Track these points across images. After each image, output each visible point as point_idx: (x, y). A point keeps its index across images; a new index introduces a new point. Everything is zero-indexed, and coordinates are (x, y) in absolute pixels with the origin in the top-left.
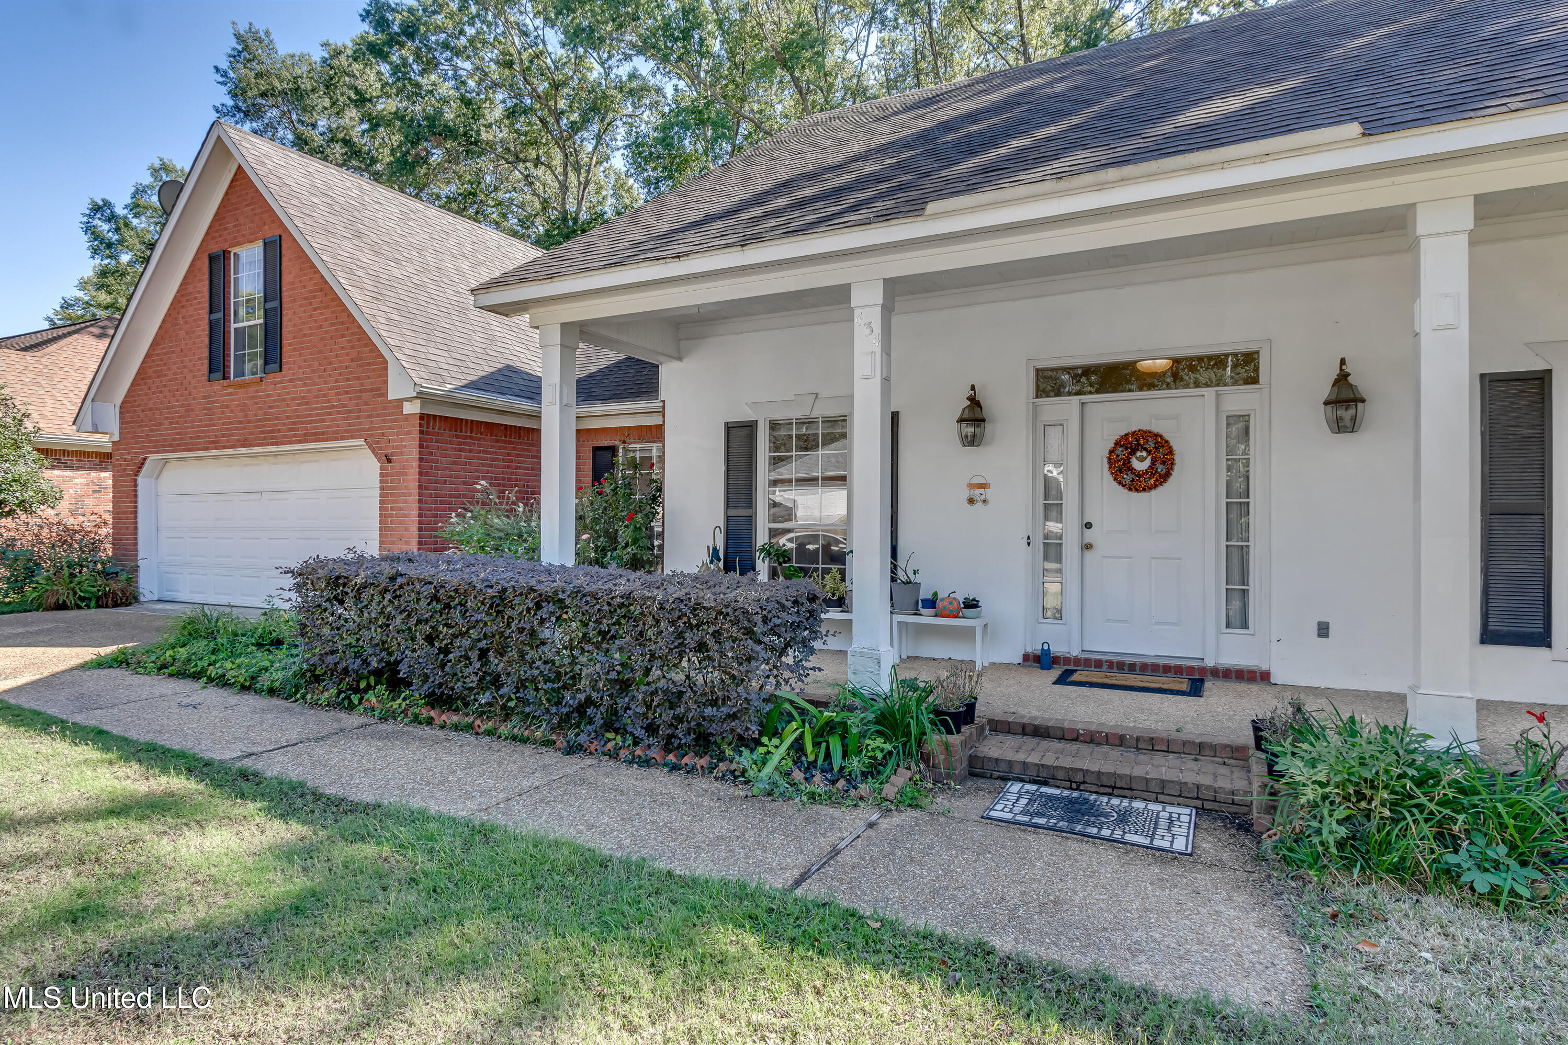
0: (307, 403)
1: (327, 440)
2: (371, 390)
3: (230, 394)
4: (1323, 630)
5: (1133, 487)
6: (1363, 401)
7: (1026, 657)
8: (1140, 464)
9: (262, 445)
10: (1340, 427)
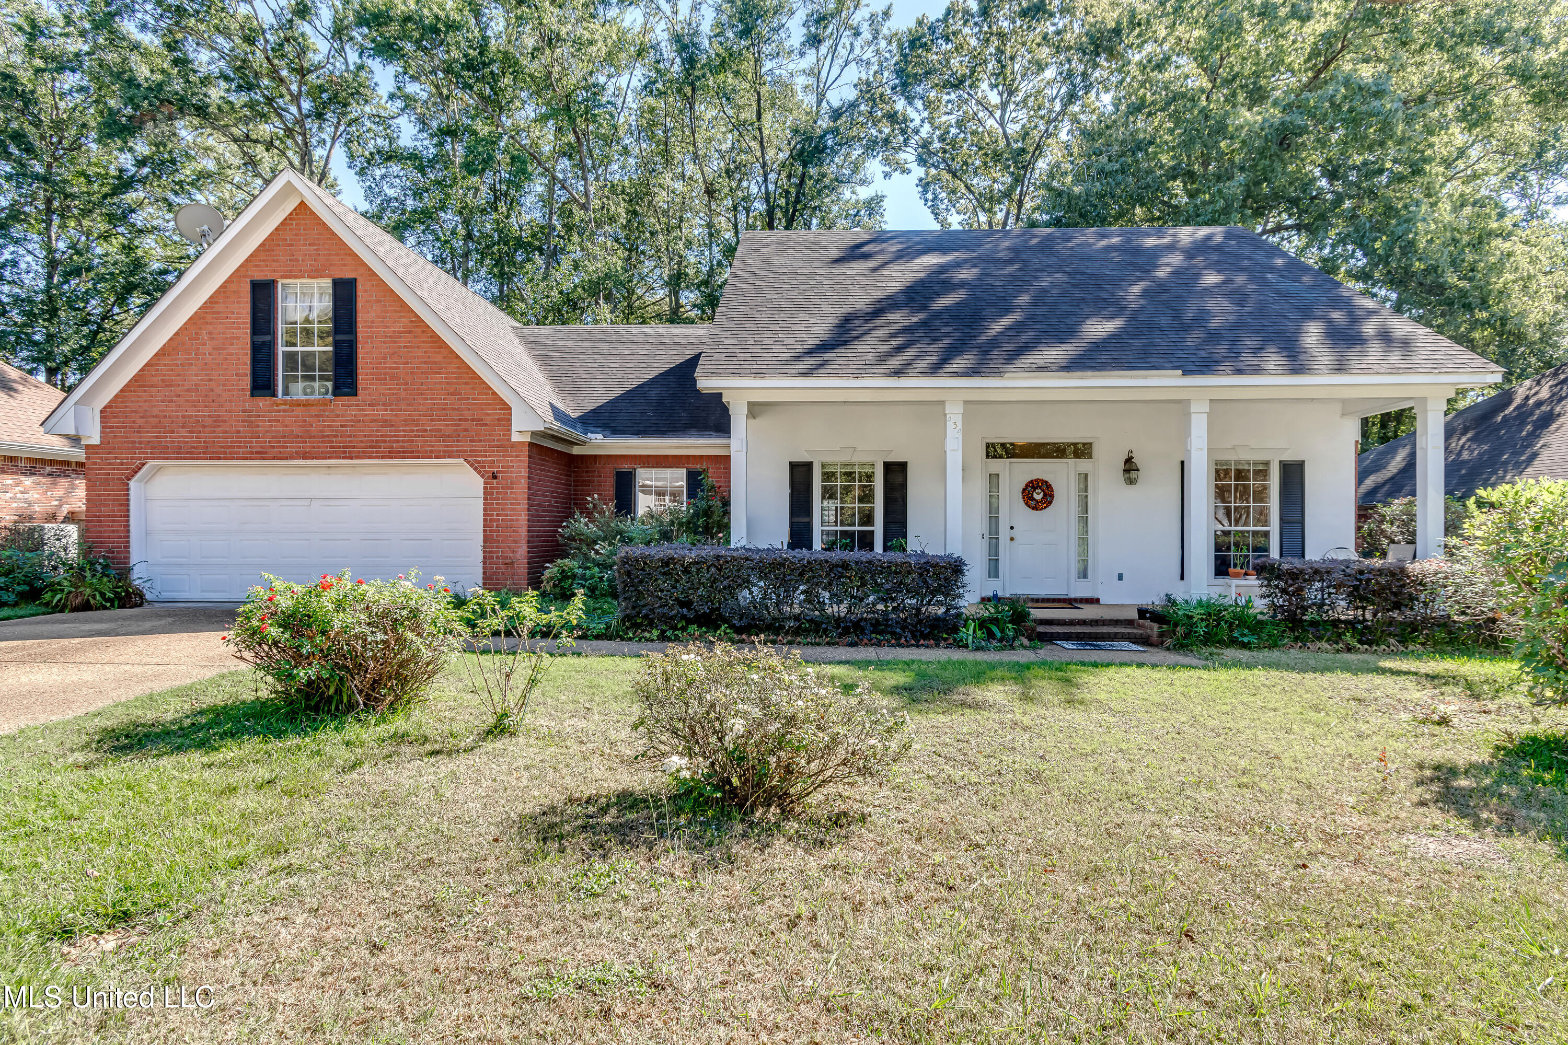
0: (392, 426)
1: (418, 457)
2: (473, 420)
3: (284, 411)
4: (1120, 577)
5: (1035, 508)
6: (1138, 470)
7: (983, 599)
8: (1038, 496)
9: (330, 458)
10: (1131, 481)
